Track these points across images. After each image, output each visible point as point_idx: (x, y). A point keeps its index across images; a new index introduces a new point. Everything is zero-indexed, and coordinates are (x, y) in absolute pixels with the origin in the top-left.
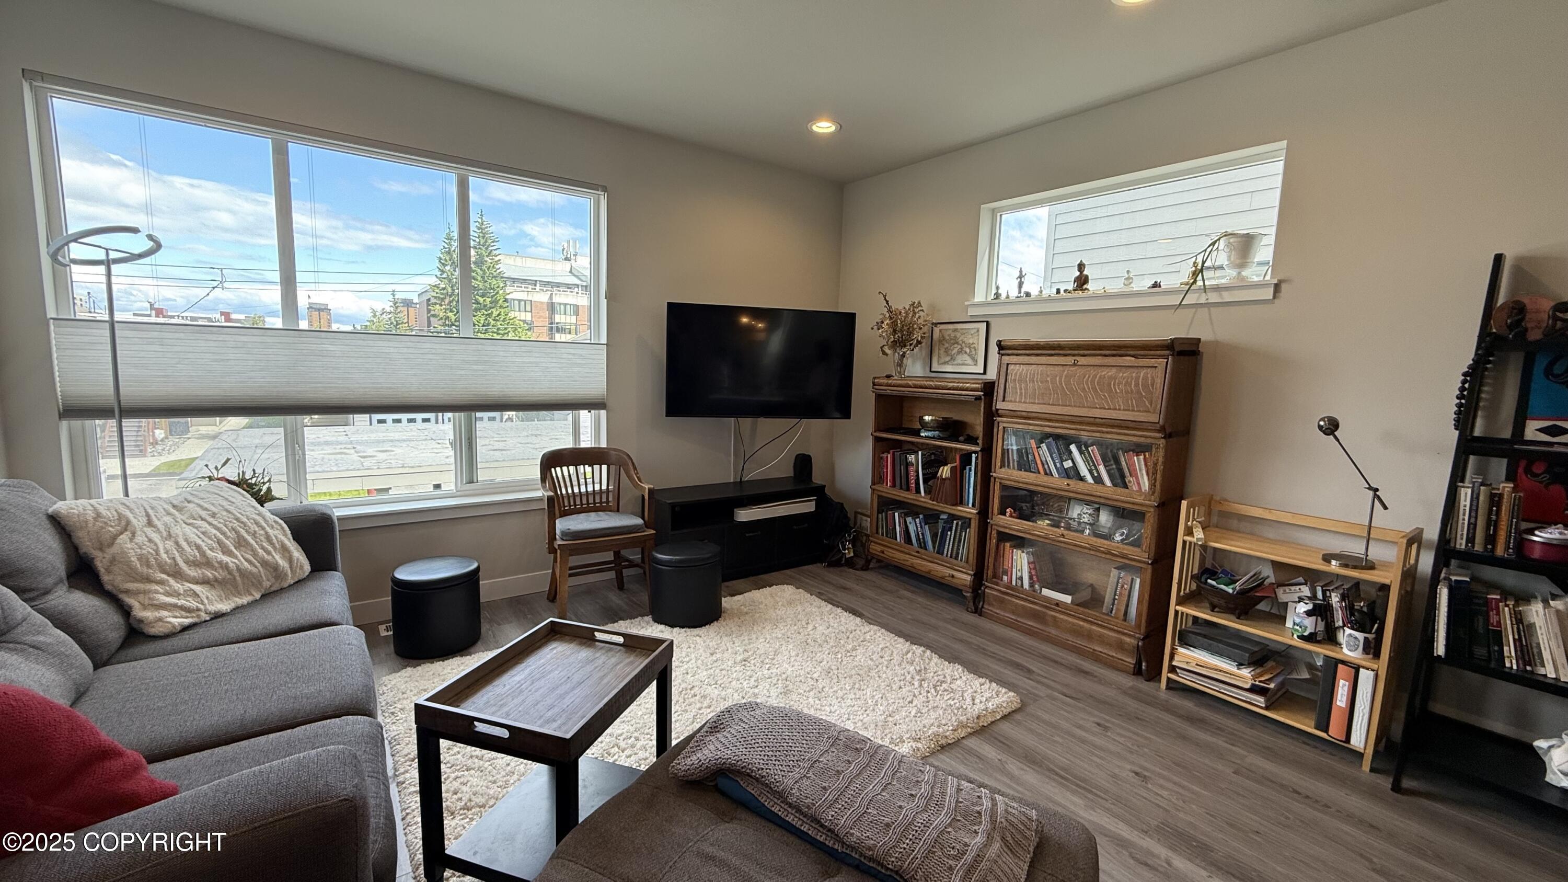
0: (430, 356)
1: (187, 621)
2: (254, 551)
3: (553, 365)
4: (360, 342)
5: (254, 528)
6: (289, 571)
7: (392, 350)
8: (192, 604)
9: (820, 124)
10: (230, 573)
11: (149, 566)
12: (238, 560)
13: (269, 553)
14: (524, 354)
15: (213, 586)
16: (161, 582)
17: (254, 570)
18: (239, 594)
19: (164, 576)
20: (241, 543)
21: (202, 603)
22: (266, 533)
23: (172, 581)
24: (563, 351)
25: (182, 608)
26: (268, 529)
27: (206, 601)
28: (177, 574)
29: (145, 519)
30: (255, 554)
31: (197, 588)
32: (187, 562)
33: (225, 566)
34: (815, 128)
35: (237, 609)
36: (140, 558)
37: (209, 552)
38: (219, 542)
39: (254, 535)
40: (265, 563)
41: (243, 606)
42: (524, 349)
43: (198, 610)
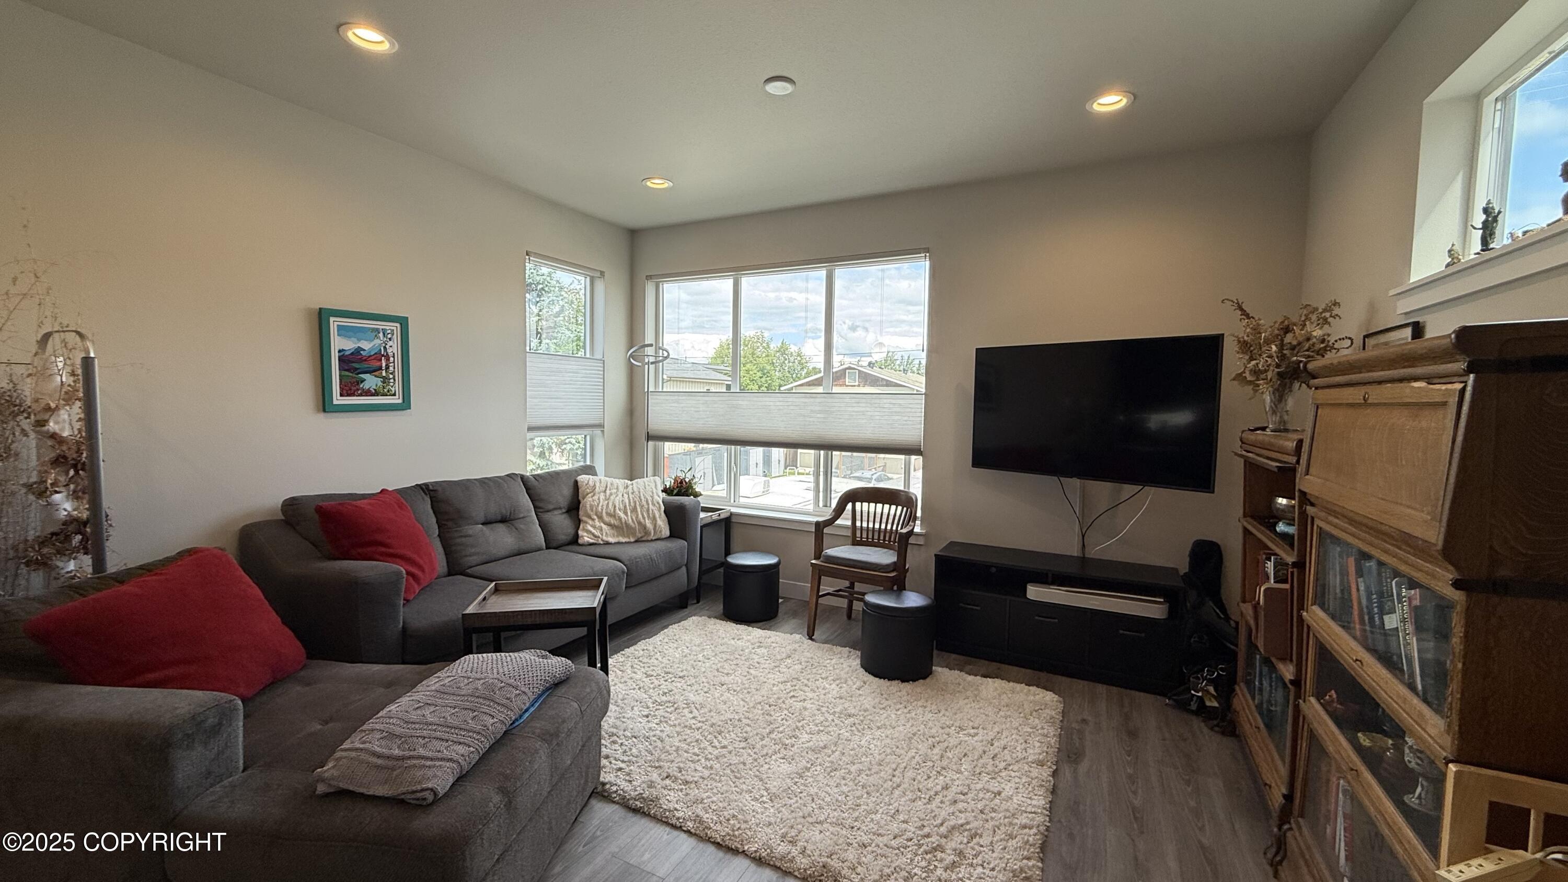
0: (792, 407)
1: (592, 541)
2: (637, 515)
3: (877, 413)
4: (755, 399)
5: (644, 503)
6: (652, 532)
7: (772, 403)
8: (597, 533)
9: (1103, 100)
10: (621, 523)
11: (592, 511)
12: (629, 519)
13: (644, 518)
14: (854, 405)
15: (613, 528)
16: (593, 520)
17: (633, 526)
18: (624, 536)
19: (595, 517)
20: (634, 510)
21: (602, 535)
22: (648, 507)
23: (597, 520)
24: (885, 401)
25: (593, 534)
26: (651, 506)
27: (604, 534)
28: (600, 518)
29: (604, 489)
30: (637, 517)
31: (604, 526)
32: (607, 513)
33: (620, 519)
34: (1096, 107)
35: (619, 543)
36: (591, 506)
37: (618, 511)
38: (625, 507)
39: (642, 506)
40: (640, 523)
41: (622, 543)
42: (853, 400)
43: (599, 537)
